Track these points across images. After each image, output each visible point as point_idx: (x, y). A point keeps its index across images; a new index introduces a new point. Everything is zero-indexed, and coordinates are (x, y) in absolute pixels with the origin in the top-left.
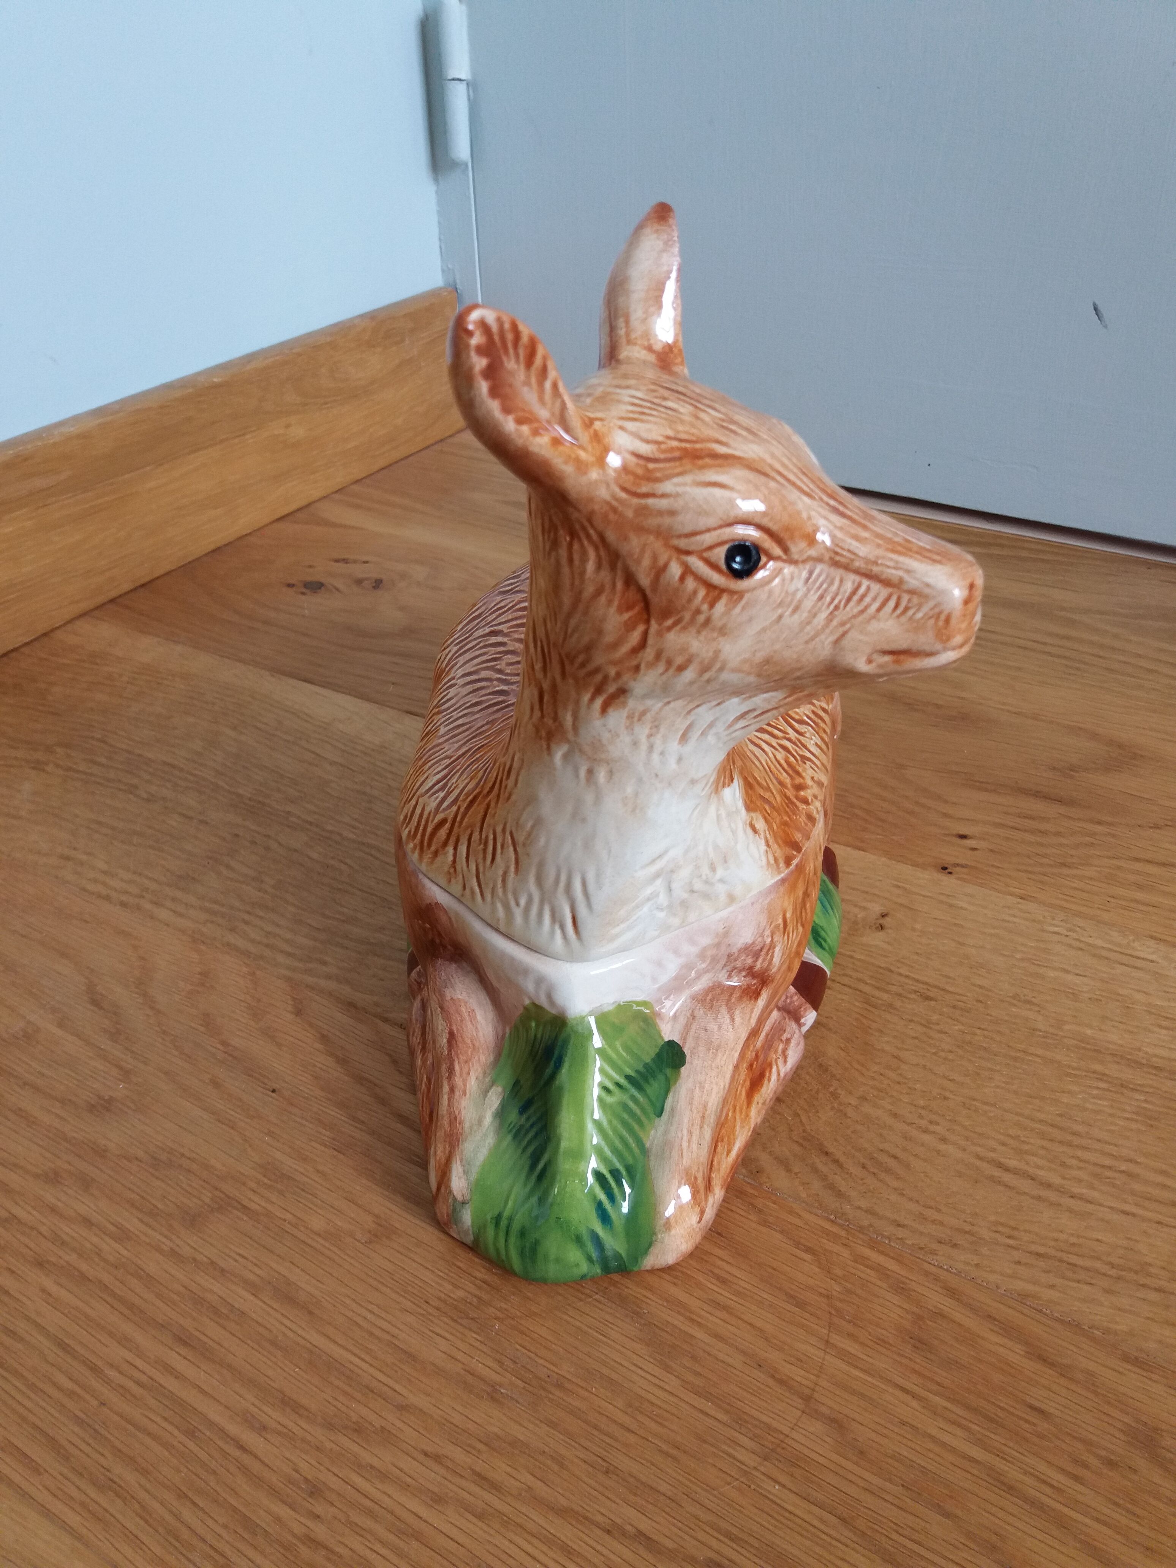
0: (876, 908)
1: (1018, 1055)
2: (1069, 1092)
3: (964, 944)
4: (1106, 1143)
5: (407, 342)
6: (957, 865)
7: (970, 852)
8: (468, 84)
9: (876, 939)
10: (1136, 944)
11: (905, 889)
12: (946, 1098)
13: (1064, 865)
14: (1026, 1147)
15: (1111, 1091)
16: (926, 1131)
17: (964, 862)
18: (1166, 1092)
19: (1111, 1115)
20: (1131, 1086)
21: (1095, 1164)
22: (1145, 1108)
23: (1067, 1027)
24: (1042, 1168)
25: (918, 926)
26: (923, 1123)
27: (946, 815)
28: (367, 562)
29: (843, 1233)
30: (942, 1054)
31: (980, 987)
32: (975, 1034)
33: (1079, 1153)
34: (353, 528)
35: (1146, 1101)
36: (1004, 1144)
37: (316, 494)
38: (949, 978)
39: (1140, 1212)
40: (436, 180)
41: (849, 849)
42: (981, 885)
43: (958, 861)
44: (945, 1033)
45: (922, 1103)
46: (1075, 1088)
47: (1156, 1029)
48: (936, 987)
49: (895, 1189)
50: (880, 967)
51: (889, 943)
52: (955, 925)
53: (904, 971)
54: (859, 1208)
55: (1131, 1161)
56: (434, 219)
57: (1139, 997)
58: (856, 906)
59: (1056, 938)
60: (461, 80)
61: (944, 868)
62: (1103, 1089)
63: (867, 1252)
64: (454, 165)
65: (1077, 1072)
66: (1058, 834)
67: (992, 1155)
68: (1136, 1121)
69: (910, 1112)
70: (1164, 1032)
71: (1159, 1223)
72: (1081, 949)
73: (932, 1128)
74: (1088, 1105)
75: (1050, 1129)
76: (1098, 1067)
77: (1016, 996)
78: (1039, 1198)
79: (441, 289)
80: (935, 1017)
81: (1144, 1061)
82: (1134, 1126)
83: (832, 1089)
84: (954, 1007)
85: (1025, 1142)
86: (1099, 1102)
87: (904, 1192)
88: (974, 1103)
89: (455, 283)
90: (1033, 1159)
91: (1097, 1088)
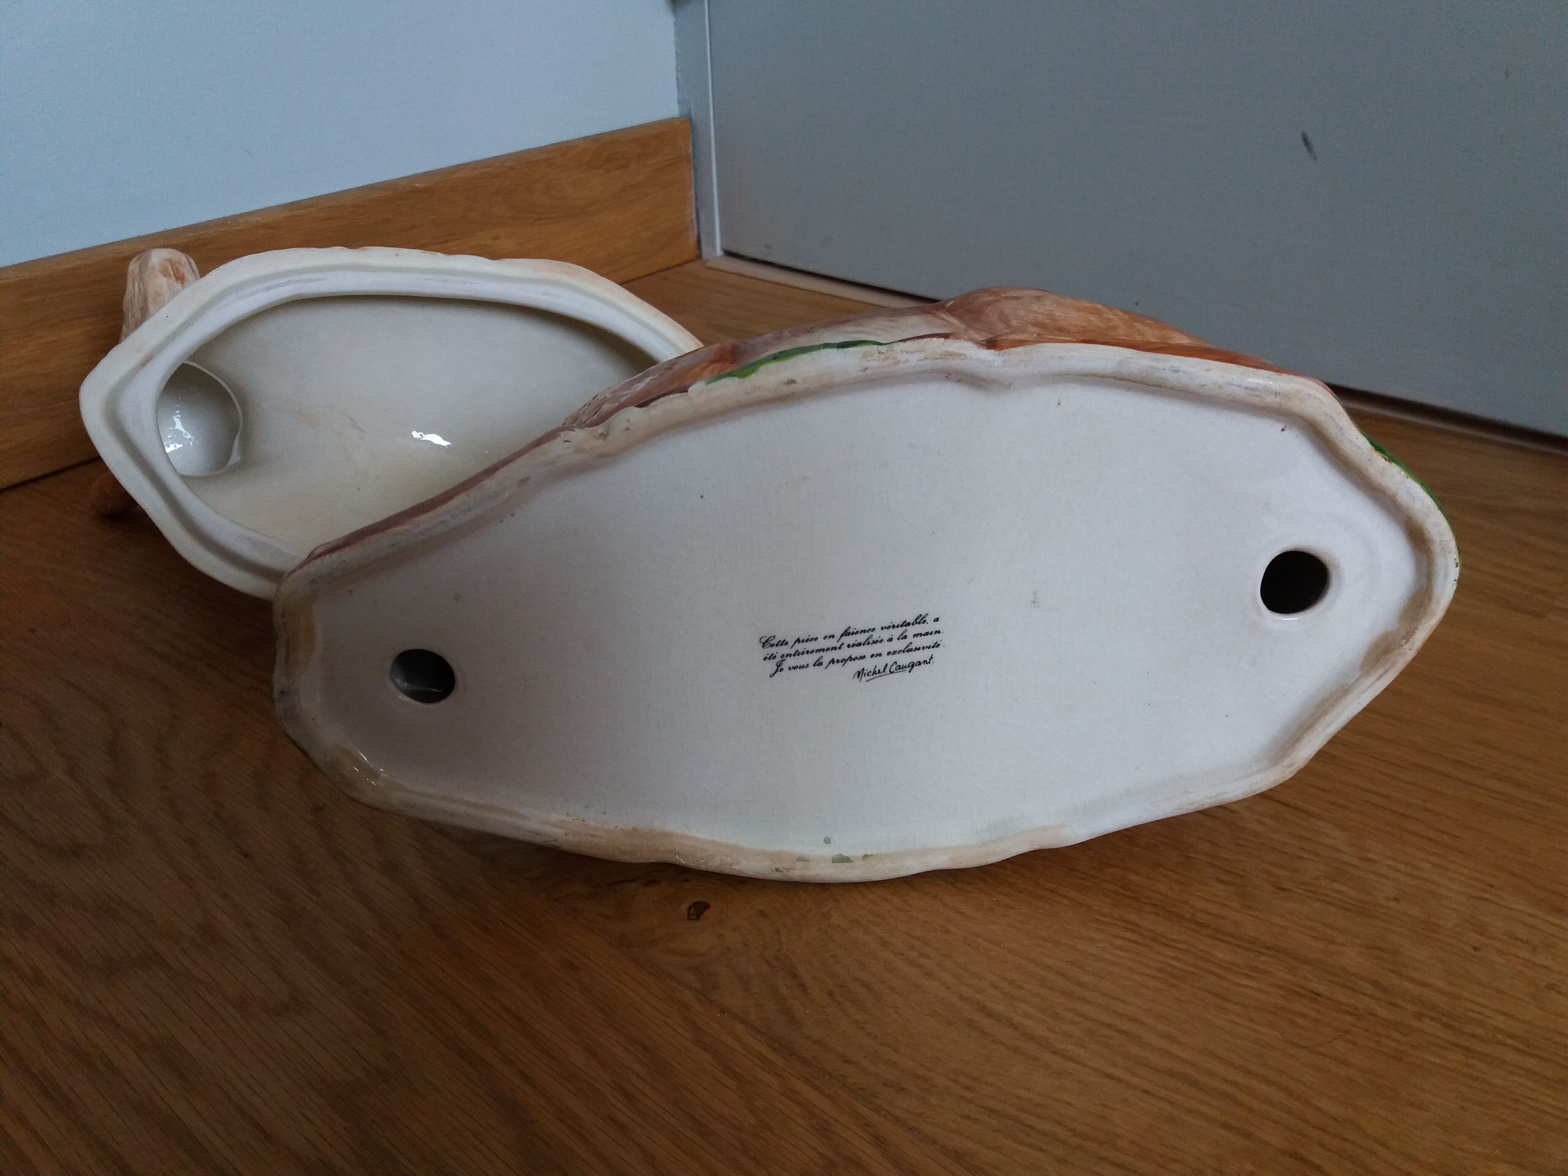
2: (1090, 940)
4: (1114, 998)
5: (633, 167)
12: (947, 931)
14: (1020, 993)
15: (1138, 943)
16: (912, 963)
18: (1201, 950)
19: (1130, 969)
20: (1164, 940)
21: (1093, 1020)
22: (1172, 966)
24: (1030, 1017)
26: (912, 955)
29: (781, 1062)
33: (1079, 1006)
35: (1174, 958)
36: (995, 987)
39: (1128, 1077)
40: (675, 11)
45: (918, 933)
46: (1097, 936)
47: (1213, 883)
49: (857, 1022)
54: (809, 1037)
55: (1135, 1020)
56: (672, 49)
62: (1130, 941)
63: (800, 1085)
65: (1107, 920)
67: (979, 997)
68: (1157, 978)
69: (902, 942)
71: (1146, 1092)
73: (921, 961)
74: (1107, 956)
75: (1054, 977)
76: (1133, 917)
78: (1016, 1050)
79: (676, 118)
81: (1188, 916)
82: (1152, 983)
83: (826, 910)
85: (1020, 987)
86: (1122, 954)
87: (865, 1026)
88: (979, 940)
89: (690, 113)
90: (1023, 1006)
91: (1123, 939)
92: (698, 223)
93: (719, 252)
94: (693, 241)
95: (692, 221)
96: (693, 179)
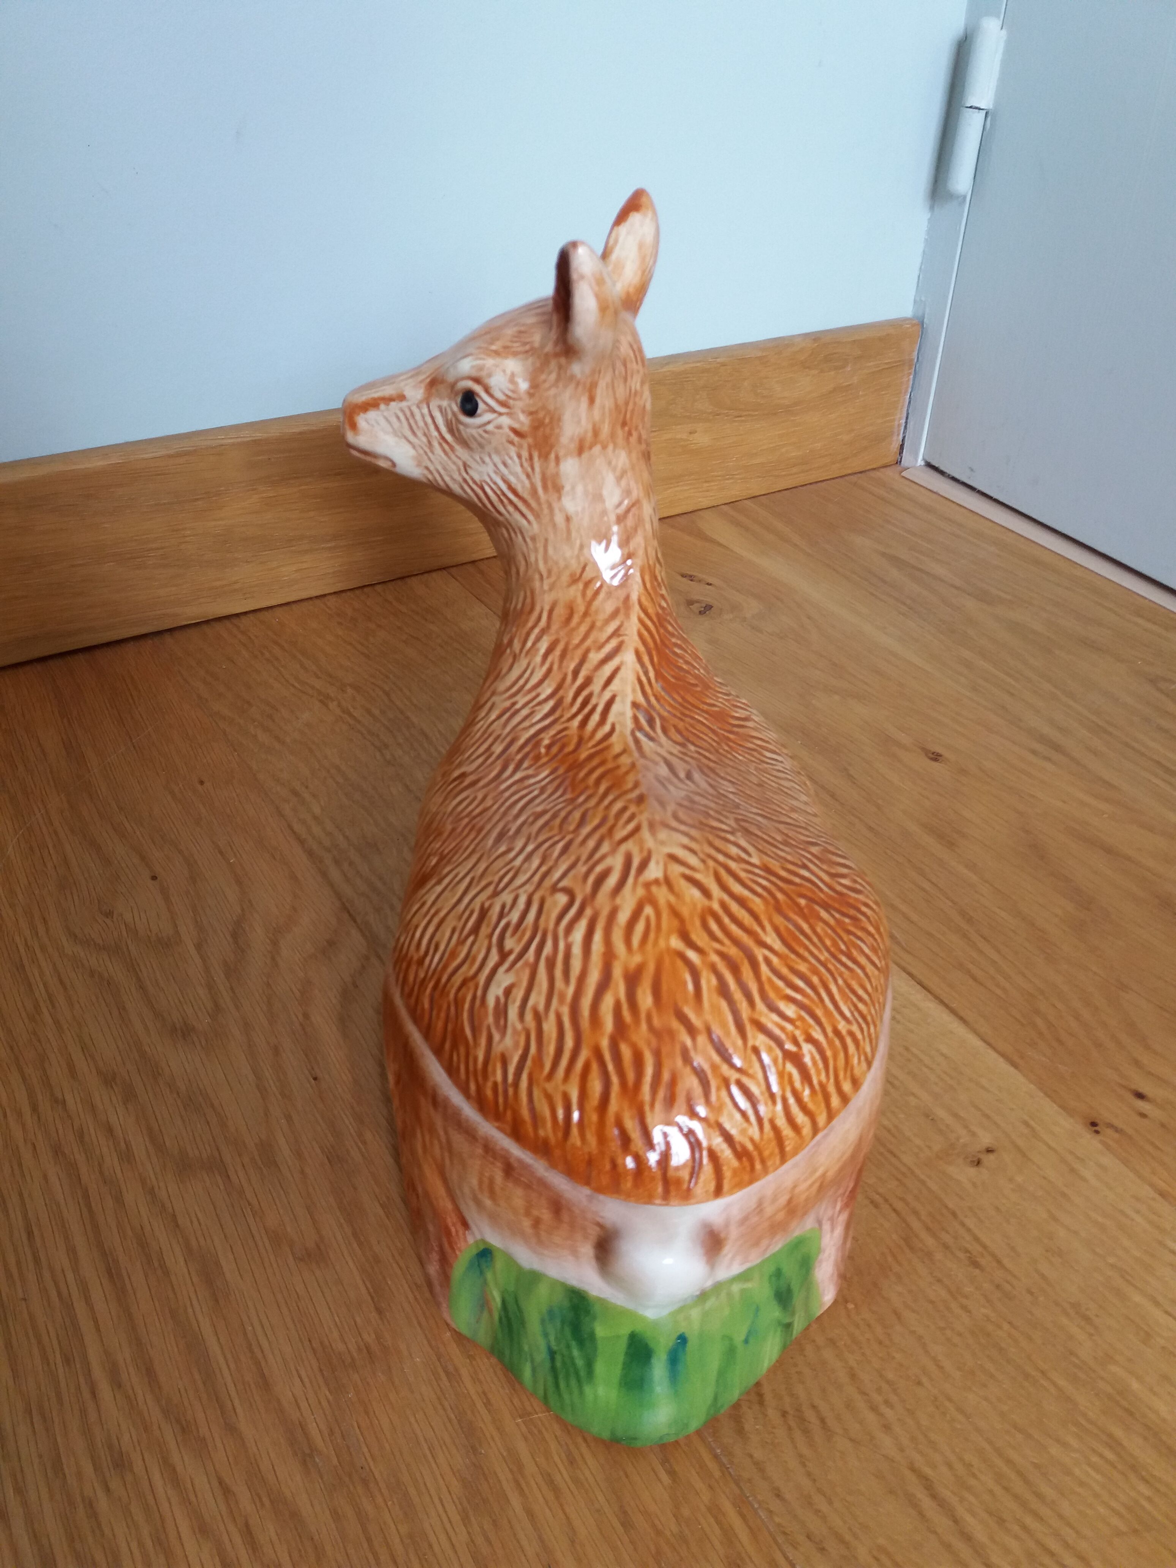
0: (986, 1139)
1: (1035, 1373)
2: (1065, 1445)
3: (1056, 1220)
4: (1069, 1524)
5: (849, 369)
6: (1110, 1126)
7: (1138, 1118)
8: (987, 114)
9: (964, 1174)
11: (1033, 1130)
12: (919, 1383)
14: (972, 1482)
15: (1116, 1468)
16: (874, 1409)
17: (1121, 1126)
19: (1096, 1496)
20: (1144, 1473)
21: (1038, 1543)
22: (1143, 1507)
23: (1114, 1368)
24: (974, 1514)
25: (1019, 1179)
26: (878, 1399)
27: (1137, 1063)
28: (711, 584)
29: (717, 1474)
30: (949, 1333)
31: (1043, 1276)
32: (1000, 1327)
33: (1029, 1520)
34: (720, 545)
35: (1149, 1499)
36: (950, 1466)
37: (706, 503)
38: (1016, 1252)
40: (932, 208)
41: (1001, 1060)
42: (1126, 1162)
43: (1116, 1122)
44: (969, 1312)
45: (890, 1376)
46: (1074, 1443)
48: (993, 1255)
49: (801, 1456)
50: (946, 1207)
51: (974, 1185)
52: (1064, 1195)
53: (970, 1222)
54: (751, 1456)
56: (920, 247)
58: (966, 1127)
60: (980, 109)
61: (1094, 1124)
62: (1107, 1461)
63: (727, 1506)
64: (951, 196)
65: (1089, 1427)
67: (928, 1471)
68: (1122, 1516)
69: (871, 1381)
73: (884, 1409)
74: (1077, 1472)
75: (1013, 1476)
76: (1118, 1432)
77: (1076, 1306)
78: (948, 1547)
79: (905, 320)
80: (968, 1289)
82: (1115, 1521)
84: (998, 1287)
85: (974, 1476)
86: (1092, 1473)
87: (807, 1463)
88: (947, 1404)
89: (923, 317)
90: (972, 1499)
91: (1101, 1456)
92: (906, 427)
93: (920, 462)
94: (895, 446)
95: (899, 425)
96: (911, 383)
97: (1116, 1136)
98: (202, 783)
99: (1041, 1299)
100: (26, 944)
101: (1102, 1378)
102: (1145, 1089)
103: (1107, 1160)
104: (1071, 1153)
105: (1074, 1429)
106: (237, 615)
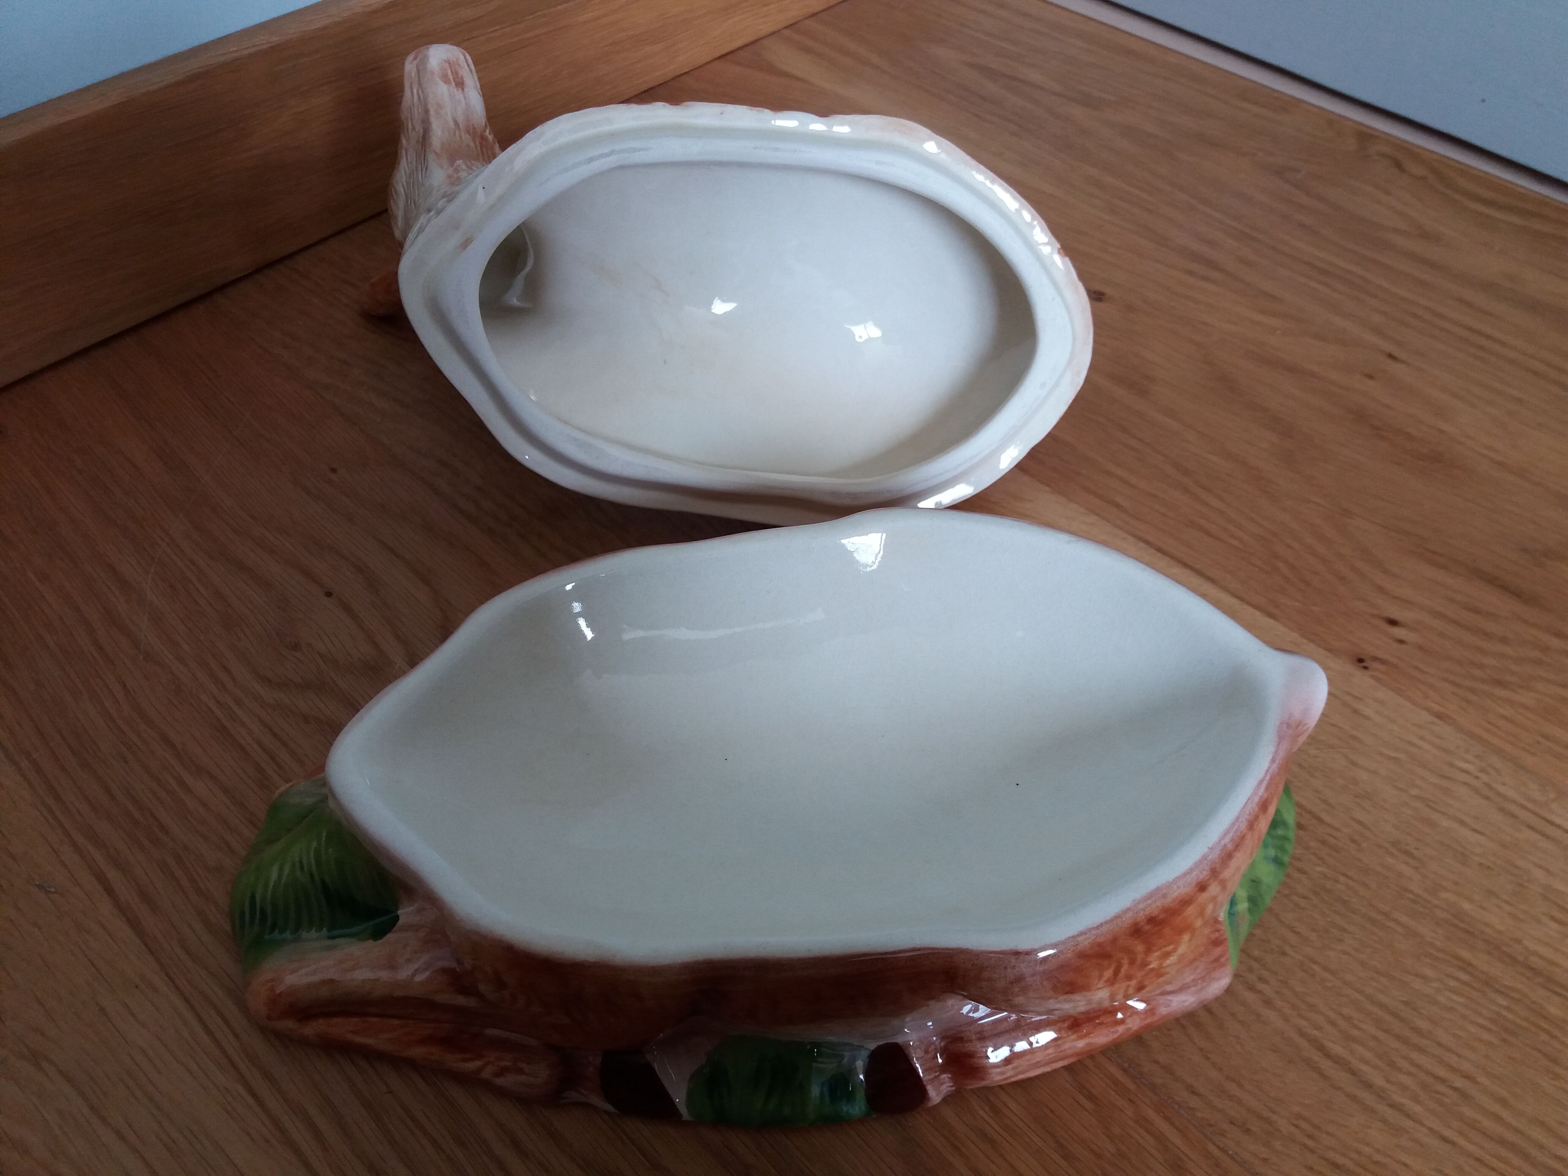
1: (1379, 917)
2: (1424, 978)
3: (1355, 764)
4: (1449, 1050)
6: (1376, 659)
7: (1396, 645)
10: (1554, 806)
12: (1284, 953)
13: (1499, 683)
14: (1355, 1033)
15: (1473, 988)
16: (1251, 988)
17: (1385, 657)
18: (1534, 1002)
19: (1464, 1017)
20: (1497, 986)
21: (1428, 1073)
22: (1504, 1017)
23: (1444, 895)
24: (1367, 1063)
27: (1380, 589)
29: (1132, 1087)
30: (1295, 898)
31: (1360, 823)
32: (1337, 881)
33: (1414, 1055)
35: (1507, 1008)
36: (1333, 1023)
37: (765, 30)
38: (1329, 804)
39: (1462, 1142)
41: (1258, 613)
42: (1397, 691)
43: (1380, 654)
45: (1256, 953)
46: (1431, 974)
47: (1546, 920)
49: (1201, 1050)
52: (1353, 737)
54: (1157, 1062)
55: (1468, 1077)
57: (1539, 874)
59: (1463, 777)
61: (1361, 661)
62: (1463, 982)
63: (1151, 1114)
65: (1440, 955)
66: (1504, 640)
67: (1316, 1033)
68: (1489, 1030)
70: (1554, 925)
71: (1478, 1160)
72: (1487, 798)
73: (1261, 986)
74: (1440, 998)
75: (1389, 1018)
76: (1466, 954)
77: (1395, 844)
78: (1353, 1098)
81: (1521, 958)
82: (1486, 1036)
84: (1324, 842)
85: (1356, 1027)
86: (1454, 997)
87: (1209, 1055)
88: (1315, 967)
90: (1360, 1049)
91: (1457, 979)
97: (1383, 668)
98: (334, 470)
99: (1364, 845)
100: (218, 702)
101: (1437, 906)
102: (1395, 614)
103: (1383, 694)
104: (1348, 694)
105: (1428, 960)
106: (291, 256)
